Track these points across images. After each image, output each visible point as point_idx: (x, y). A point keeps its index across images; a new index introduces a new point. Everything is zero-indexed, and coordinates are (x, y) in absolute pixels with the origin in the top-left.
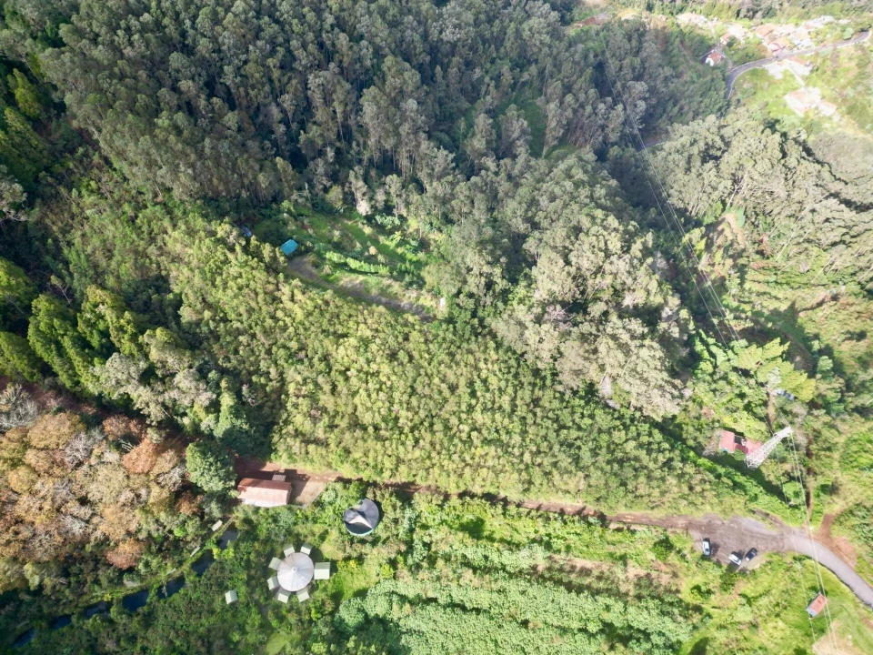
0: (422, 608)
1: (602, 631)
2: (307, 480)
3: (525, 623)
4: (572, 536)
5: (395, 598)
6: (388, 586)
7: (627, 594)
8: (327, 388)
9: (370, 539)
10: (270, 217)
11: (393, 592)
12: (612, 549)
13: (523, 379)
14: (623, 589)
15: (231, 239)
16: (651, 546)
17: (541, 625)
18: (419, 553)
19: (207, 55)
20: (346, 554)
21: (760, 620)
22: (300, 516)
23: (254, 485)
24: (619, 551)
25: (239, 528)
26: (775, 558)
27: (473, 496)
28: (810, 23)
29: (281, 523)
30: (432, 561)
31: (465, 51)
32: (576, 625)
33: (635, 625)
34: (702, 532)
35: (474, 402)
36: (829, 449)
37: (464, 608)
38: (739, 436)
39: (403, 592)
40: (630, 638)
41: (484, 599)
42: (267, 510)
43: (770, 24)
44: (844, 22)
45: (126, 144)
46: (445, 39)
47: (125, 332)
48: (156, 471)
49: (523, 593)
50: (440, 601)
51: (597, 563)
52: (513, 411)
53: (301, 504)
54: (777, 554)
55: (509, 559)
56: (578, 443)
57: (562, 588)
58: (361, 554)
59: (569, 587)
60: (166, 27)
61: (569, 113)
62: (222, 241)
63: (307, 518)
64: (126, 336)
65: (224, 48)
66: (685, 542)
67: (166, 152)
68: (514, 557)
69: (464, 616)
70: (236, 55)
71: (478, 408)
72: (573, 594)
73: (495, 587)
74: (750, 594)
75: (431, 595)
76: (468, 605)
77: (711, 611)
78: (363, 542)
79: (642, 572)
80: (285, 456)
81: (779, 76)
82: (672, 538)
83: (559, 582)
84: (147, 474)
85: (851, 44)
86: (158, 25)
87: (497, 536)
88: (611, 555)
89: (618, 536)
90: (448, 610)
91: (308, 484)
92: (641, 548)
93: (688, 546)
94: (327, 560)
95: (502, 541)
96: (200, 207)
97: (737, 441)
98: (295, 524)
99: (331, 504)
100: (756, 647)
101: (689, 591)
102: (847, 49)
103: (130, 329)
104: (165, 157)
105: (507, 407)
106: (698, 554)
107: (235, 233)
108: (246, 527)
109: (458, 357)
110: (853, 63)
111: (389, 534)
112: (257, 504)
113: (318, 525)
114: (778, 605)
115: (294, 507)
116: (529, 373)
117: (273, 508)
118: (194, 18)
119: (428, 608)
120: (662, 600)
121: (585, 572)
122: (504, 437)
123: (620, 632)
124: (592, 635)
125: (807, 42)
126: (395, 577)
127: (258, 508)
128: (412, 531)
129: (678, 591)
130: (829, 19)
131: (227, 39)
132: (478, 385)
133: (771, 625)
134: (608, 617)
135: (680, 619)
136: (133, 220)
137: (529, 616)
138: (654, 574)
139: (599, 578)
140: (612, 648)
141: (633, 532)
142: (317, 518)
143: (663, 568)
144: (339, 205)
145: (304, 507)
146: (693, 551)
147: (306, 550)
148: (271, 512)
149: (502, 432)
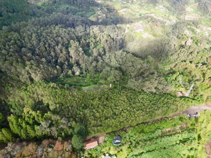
0: (142, 156)
1: (180, 142)
2: (99, 137)
3: (165, 148)
4: (163, 125)
5: (134, 156)
6: (131, 154)
7: (180, 132)
8: (96, 112)
9: (121, 144)
10: (58, 81)
11: (133, 155)
12: (172, 124)
13: (137, 95)
14: (178, 131)
15: (55, 86)
16: (179, 120)
17: (168, 147)
18: (134, 143)
19: (30, 48)
20: (118, 151)
21: (206, 125)
22: (102, 146)
23: (88, 143)
24: (174, 124)
25: (88, 157)
26: (201, 112)
27: (140, 124)
28: (140, 22)
29: (99, 150)
30: (138, 143)
31: (83, 37)
32: (175, 143)
33: (185, 138)
34: (186, 113)
35: (130, 103)
36: (198, 88)
37: (150, 151)
38: (181, 92)
39: (135, 154)
40: (186, 141)
41: (153, 147)
42: (93, 148)
43: (133, 24)
44: (145, 21)
45: (21, 70)
46: (79, 35)
47: (39, 116)
48: (65, 148)
49: (161, 141)
50: (144, 152)
51: (171, 128)
52: (139, 102)
53: (101, 144)
54: (201, 111)
55: (153, 135)
56: (155, 103)
57: (168, 137)
58: (121, 149)
59: (169, 136)
60: (18, 43)
61: (109, 45)
62: (53, 87)
63: (103, 146)
64: (40, 117)
65: (34, 45)
66: (184, 116)
67: (32, 70)
68: (154, 134)
69: (152, 153)
70: (37, 46)
71: (132, 104)
72: (171, 137)
73: (154, 143)
74: (202, 121)
75: (142, 152)
76: (151, 150)
77: (196, 128)
78: (120, 146)
79: (180, 126)
80: (93, 132)
81: (139, 32)
82: (182, 117)
83: (166, 136)
84: (63, 150)
85: (148, 24)
86: (16, 43)
87: (148, 131)
88: (172, 125)
89: (172, 120)
90: (147, 153)
91: (100, 138)
92: (177, 121)
93: (185, 117)
94: (113, 155)
95: (150, 132)
96: (44, 81)
97: (181, 93)
98: (101, 149)
99: (108, 141)
100: (208, 132)
101: (190, 126)
102: (148, 25)
103: (40, 115)
104: (32, 71)
105: (138, 101)
106: (188, 117)
107: (55, 84)
108: (90, 156)
109: (122, 94)
110: (150, 28)
111: (125, 141)
112: (91, 148)
113: (107, 147)
114: (207, 121)
115: (100, 145)
116: (138, 93)
117: (95, 147)
118: (24, 40)
119: (143, 155)
120: (187, 130)
121: (169, 131)
122: (140, 108)
123: (183, 141)
124: (179, 144)
125: (141, 25)
126: (132, 151)
127: (91, 149)
128: (130, 138)
129: (188, 127)
130: (142, 21)
131: (35, 43)
132: (129, 99)
133: (209, 125)
134: (180, 138)
135: (193, 132)
136: (26, 90)
137: (164, 146)
138: (182, 125)
139: (173, 131)
140: (184, 144)
141: (174, 118)
142: (106, 146)
143: (183, 123)
144: (71, 75)
145: (102, 144)
146: (187, 117)
147: (107, 155)
148: (95, 149)
149: (139, 107)
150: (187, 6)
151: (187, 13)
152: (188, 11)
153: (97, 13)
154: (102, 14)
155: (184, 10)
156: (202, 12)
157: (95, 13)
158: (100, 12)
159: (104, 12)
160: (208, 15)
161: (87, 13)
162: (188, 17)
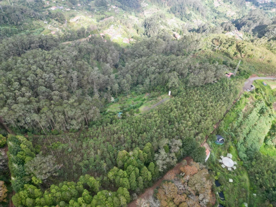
6: (239, 144)
16: (245, 98)
27: (225, 115)
34: (245, 89)
38: (227, 74)
49: (249, 121)
50: (246, 137)
51: (245, 107)
57: (250, 114)
68: (240, 118)
72: (252, 113)
76: (248, 132)
82: (245, 94)
88: (244, 104)
93: (247, 93)
101: (255, 98)
124: (261, 116)
138: (250, 101)
143: (250, 99)
145: (210, 150)
147: (223, 157)
150: (141, 2)
151: (144, 9)
152: (144, 7)
153: (47, 29)
154: (54, 28)
155: (140, 6)
156: (157, 5)
157: (44, 29)
158: (50, 27)
159: (55, 25)
160: (163, 7)
161: (33, 31)
162: (147, 13)
